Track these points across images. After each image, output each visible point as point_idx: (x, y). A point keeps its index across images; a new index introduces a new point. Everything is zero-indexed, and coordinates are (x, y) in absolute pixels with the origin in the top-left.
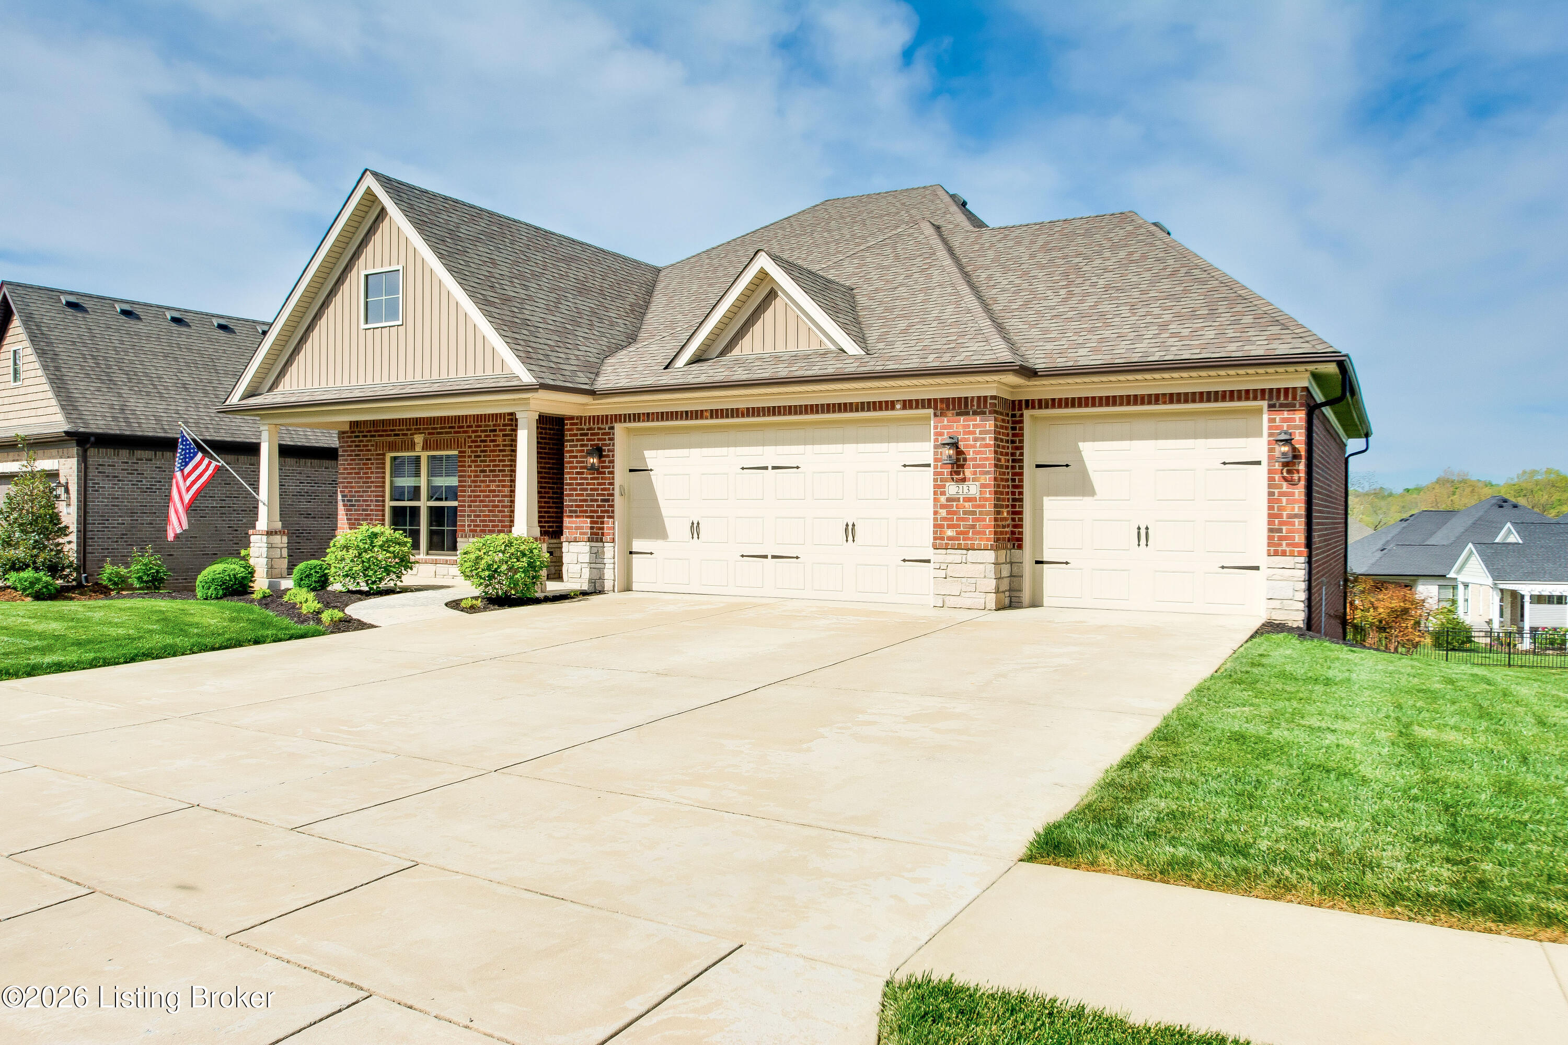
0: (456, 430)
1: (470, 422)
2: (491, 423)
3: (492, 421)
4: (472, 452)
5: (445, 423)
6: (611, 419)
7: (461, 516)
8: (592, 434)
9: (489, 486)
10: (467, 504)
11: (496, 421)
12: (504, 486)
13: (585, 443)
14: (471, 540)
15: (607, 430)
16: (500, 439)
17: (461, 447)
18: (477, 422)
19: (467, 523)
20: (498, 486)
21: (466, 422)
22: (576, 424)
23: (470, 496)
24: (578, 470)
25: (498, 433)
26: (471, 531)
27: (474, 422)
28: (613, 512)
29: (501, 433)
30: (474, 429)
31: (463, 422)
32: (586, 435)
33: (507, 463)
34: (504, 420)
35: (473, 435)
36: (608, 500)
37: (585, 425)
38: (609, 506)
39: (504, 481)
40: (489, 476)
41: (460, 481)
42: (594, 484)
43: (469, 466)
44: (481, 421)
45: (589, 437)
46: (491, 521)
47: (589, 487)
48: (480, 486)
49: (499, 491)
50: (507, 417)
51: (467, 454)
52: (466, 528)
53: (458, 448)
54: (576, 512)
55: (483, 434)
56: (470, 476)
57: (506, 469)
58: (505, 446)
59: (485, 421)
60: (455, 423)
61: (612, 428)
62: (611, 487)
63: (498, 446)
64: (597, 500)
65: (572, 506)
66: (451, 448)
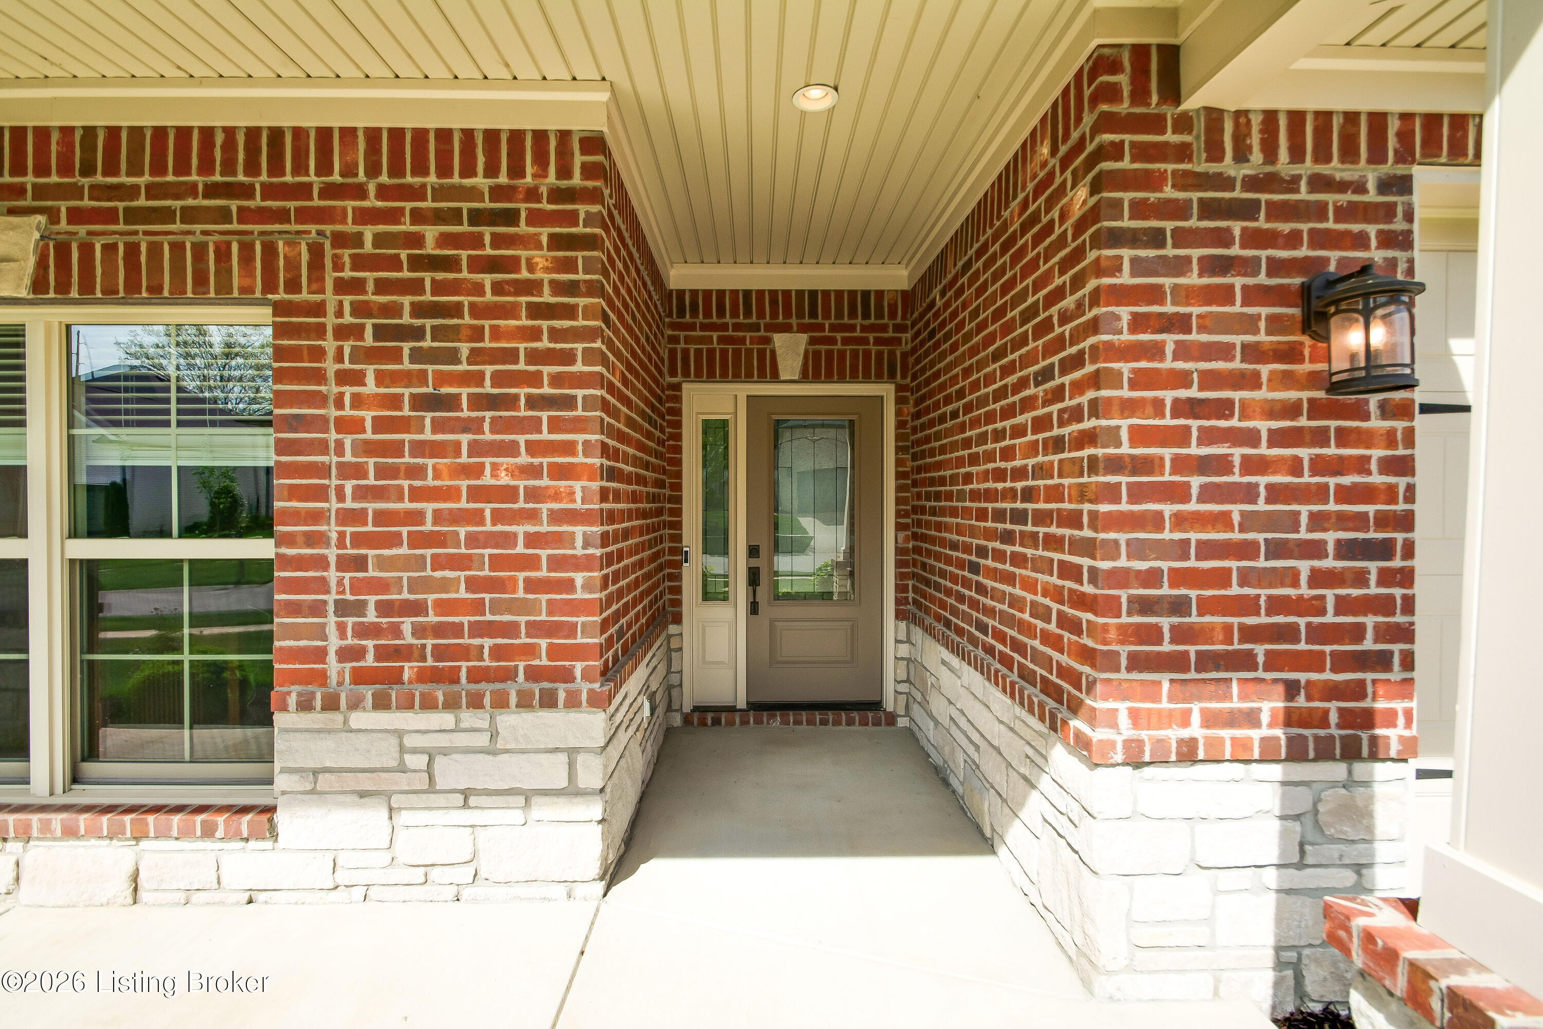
0: (257, 202)
1: (349, 170)
2: (480, 181)
3: (492, 170)
4: (360, 310)
5: (182, 167)
6: (1405, 136)
7: (294, 609)
8: (1278, 211)
9: (476, 471)
10: (332, 554)
11: (517, 171)
12: (561, 472)
13: (1236, 250)
14: (361, 719)
15: (1372, 196)
16: (541, 257)
17: (293, 286)
18: (396, 169)
19: (334, 643)
20: (533, 471)
21: (324, 167)
22: (1183, 152)
23: (347, 517)
24: (1193, 393)
25: (523, 228)
26: (360, 677)
27: (373, 170)
28: (1409, 605)
29: (544, 233)
30: (372, 202)
31: (300, 167)
32: (1247, 210)
33: (579, 367)
34: (564, 172)
35: (369, 233)
36: (1384, 550)
37: (1241, 156)
38: (1386, 577)
39: (568, 448)
40: (473, 426)
41: (282, 447)
42: (1295, 467)
43: (344, 378)
44: (420, 169)
45: (1262, 223)
46: (479, 630)
47: (1262, 481)
48: (416, 472)
49: (533, 495)
50: (578, 159)
51: (330, 321)
52: (333, 665)
53: (270, 286)
54: (1179, 606)
55: (431, 233)
56: (346, 425)
57: (580, 393)
58: (571, 288)
59: (444, 170)
60: (252, 168)
61: (1403, 185)
62: (1402, 482)
63: (532, 287)
64: (1314, 550)
65: (1152, 578)
66: (224, 287)
